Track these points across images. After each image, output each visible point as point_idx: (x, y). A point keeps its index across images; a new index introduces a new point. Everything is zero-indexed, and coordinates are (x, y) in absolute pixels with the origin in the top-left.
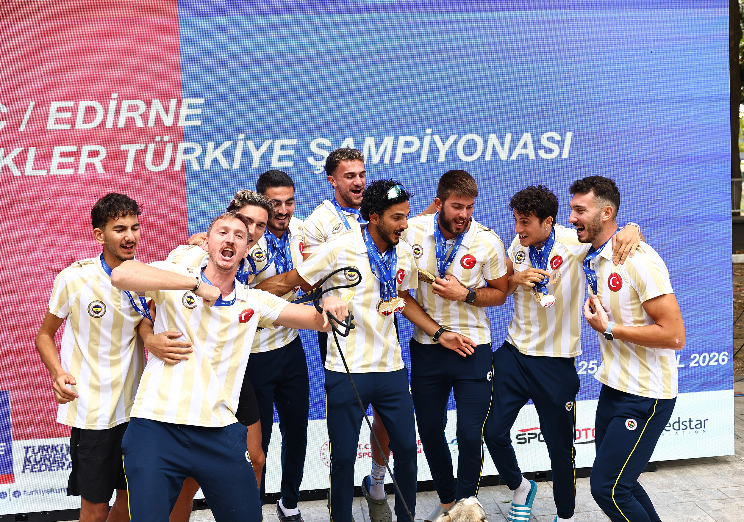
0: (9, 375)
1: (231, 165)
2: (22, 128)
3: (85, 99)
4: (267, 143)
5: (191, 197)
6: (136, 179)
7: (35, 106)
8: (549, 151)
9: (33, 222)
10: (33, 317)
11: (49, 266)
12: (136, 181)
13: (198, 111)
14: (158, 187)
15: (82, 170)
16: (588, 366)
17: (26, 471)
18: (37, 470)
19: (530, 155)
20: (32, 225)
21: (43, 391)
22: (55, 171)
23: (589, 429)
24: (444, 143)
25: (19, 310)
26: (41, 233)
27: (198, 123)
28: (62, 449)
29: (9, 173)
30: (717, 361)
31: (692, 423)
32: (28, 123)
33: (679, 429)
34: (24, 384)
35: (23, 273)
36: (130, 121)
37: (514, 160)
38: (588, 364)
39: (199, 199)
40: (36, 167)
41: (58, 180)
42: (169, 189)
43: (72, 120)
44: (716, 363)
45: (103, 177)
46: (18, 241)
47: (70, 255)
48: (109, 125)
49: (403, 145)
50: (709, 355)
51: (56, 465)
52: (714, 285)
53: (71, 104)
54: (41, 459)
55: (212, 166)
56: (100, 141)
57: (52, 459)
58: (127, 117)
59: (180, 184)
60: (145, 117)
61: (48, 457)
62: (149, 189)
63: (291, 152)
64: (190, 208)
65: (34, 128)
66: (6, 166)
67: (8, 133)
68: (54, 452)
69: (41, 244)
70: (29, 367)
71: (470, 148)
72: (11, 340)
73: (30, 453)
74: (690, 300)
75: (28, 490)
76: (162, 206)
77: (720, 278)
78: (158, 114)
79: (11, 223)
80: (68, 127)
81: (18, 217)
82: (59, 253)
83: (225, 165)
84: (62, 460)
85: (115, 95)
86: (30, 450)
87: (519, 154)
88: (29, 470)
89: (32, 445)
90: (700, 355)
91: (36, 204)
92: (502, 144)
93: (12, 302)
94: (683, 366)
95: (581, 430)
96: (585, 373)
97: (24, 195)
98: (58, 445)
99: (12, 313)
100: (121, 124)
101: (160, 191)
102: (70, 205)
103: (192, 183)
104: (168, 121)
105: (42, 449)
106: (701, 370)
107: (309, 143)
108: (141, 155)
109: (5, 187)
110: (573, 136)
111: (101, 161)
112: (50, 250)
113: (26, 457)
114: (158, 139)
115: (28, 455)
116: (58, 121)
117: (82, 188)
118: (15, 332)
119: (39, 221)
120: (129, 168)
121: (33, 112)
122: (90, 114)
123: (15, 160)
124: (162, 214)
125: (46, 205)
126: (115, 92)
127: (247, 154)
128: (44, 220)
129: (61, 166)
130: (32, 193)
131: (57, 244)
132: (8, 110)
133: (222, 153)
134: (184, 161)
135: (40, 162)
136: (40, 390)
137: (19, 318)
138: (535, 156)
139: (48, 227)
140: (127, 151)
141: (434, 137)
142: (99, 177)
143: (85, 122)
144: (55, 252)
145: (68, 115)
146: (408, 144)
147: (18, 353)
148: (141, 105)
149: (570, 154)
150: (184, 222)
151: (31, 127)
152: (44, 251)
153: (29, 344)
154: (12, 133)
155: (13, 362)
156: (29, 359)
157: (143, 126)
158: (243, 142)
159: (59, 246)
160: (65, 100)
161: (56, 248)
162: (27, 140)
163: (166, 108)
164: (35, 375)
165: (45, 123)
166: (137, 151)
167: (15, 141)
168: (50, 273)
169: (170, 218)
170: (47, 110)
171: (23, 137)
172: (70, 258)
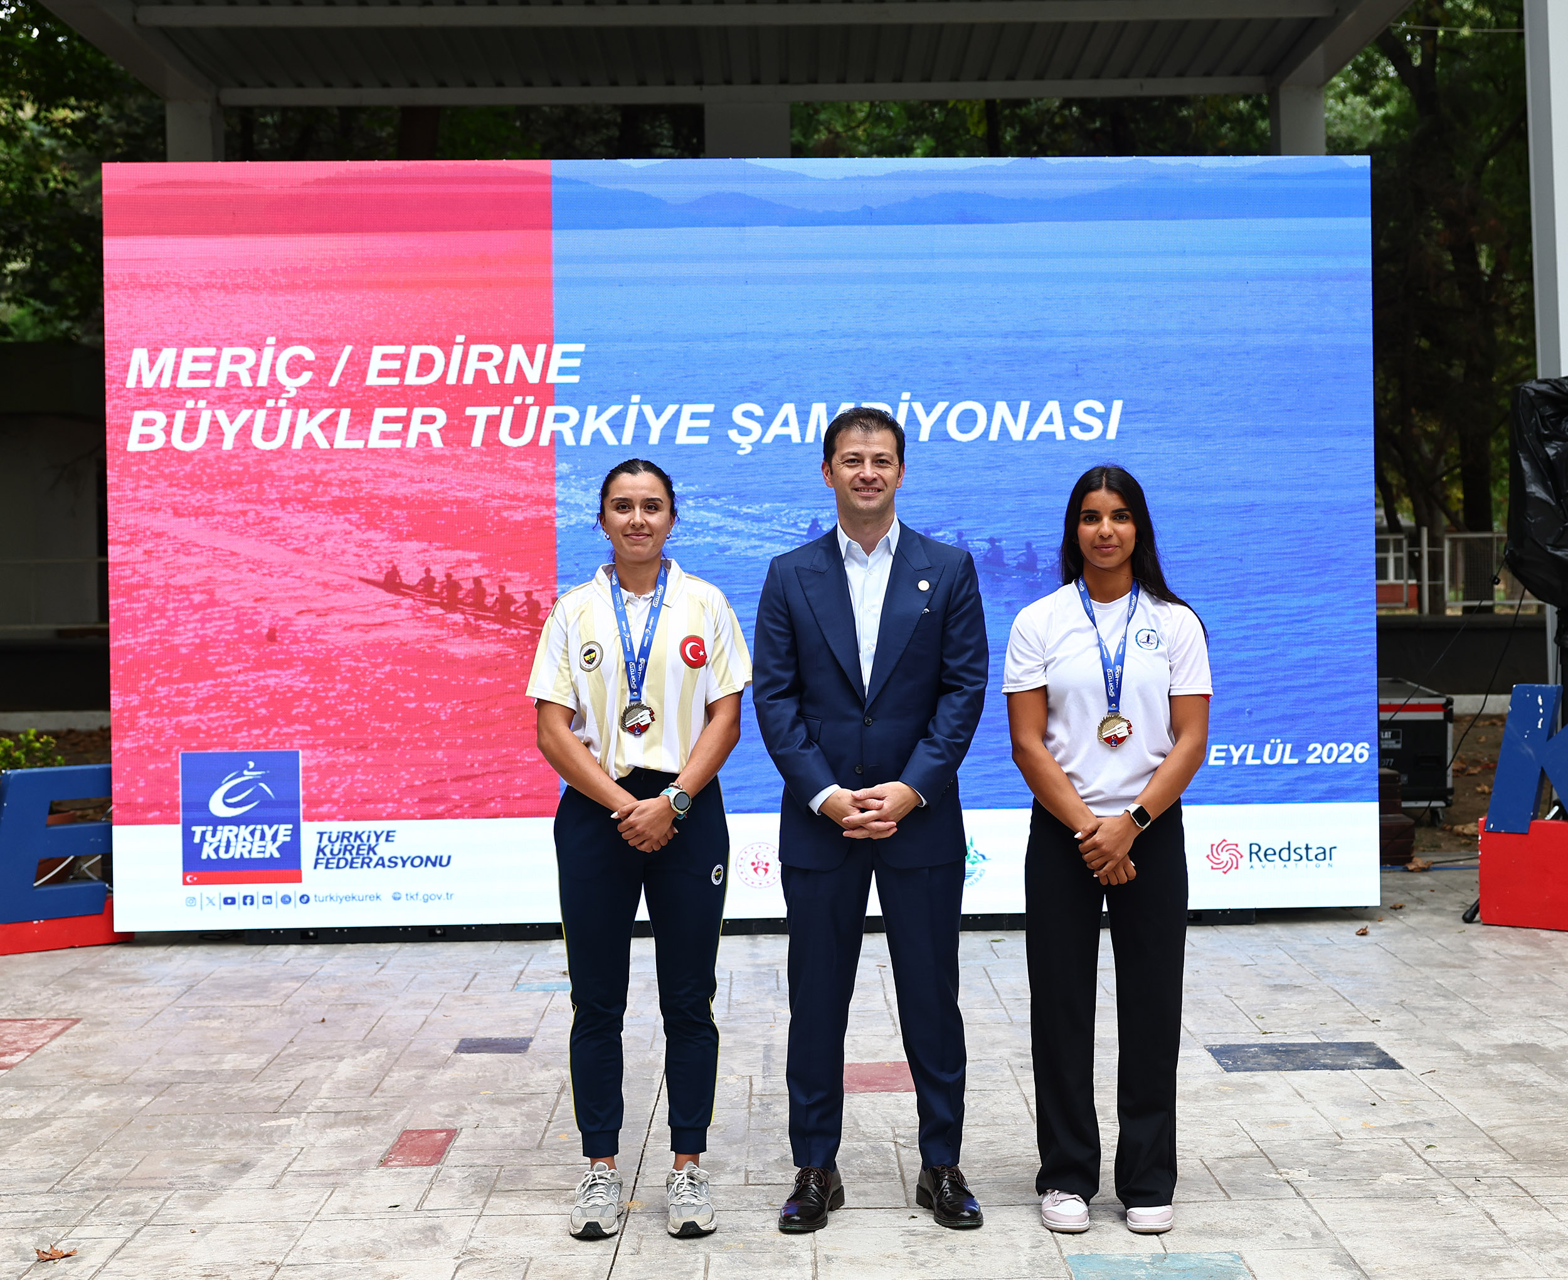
0: (301, 728)
1: (619, 440)
2: (333, 382)
3: (419, 344)
4: (671, 409)
6: (486, 456)
7: (352, 351)
8: (1087, 428)
9: (343, 513)
10: (337, 648)
12: (485, 459)
13: (576, 363)
14: (516, 469)
15: (411, 442)
17: (319, 866)
18: (334, 866)
19: (1057, 434)
20: (342, 517)
21: (347, 754)
22: (375, 442)
24: (928, 413)
25: (319, 637)
26: (353, 528)
27: (575, 379)
28: (369, 837)
29: (313, 445)
30: (1352, 756)
31: (1310, 851)
32: (342, 374)
33: (1289, 860)
35: (325, 585)
36: (480, 374)
40: (350, 436)
41: (379, 455)
42: (531, 471)
43: (401, 373)
44: (1350, 760)
45: (441, 453)
46: (321, 540)
47: (391, 562)
48: (451, 380)
50: (1339, 747)
51: (360, 861)
52: (1346, 638)
53: (400, 349)
54: (340, 850)
55: (593, 441)
56: (438, 402)
57: (354, 852)
58: (476, 370)
59: (547, 464)
60: (501, 369)
61: (349, 848)
62: (503, 471)
63: (705, 423)
64: (560, 499)
66: (309, 433)
67: (314, 388)
68: (359, 842)
69: (352, 544)
70: (328, 718)
71: (967, 420)
72: (306, 679)
73: (325, 841)
74: (1307, 659)
75: (321, 895)
76: (521, 495)
77: (1357, 627)
78: (519, 365)
79: (313, 513)
80: (395, 381)
81: (322, 505)
82: (377, 558)
83: (611, 439)
84: (368, 854)
85: (460, 338)
87: (1041, 433)
88: (324, 866)
89: (328, 831)
90: (1323, 746)
92: (1015, 416)
94: (1295, 761)
97: (332, 475)
98: (363, 832)
99: (309, 640)
100: (468, 379)
101: (518, 475)
104: (533, 376)
105: (343, 836)
107: (731, 411)
108: (493, 423)
109: (309, 463)
110: (1124, 407)
111: (439, 430)
113: (319, 846)
114: (518, 400)
115: (323, 845)
116: (382, 373)
117: (411, 467)
118: (313, 668)
119: (350, 513)
120: (477, 440)
121: (348, 360)
122: (426, 364)
123: (322, 426)
125: (361, 490)
127: (642, 425)
128: (358, 510)
129: (385, 435)
131: (374, 544)
132: (317, 357)
133: (608, 422)
134: (553, 432)
135: (355, 431)
136: (342, 751)
137: (319, 647)
138: (1066, 435)
140: (475, 417)
141: (913, 404)
142: (435, 453)
143: (418, 375)
144: (371, 556)
145: (396, 365)
147: (314, 697)
148: (497, 352)
149: (1118, 432)
150: (551, 519)
151: (345, 382)
152: (356, 555)
153: (330, 686)
154: (320, 389)
155: (308, 710)
156: (329, 706)
157: (497, 381)
158: (637, 407)
159: (376, 548)
160: (393, 344)
161: (373, 550)
162: (339, 398)
163: (531, 357)
164: (336, 730)
165: (364, 374)
166: (488, 417)
167: (324, 400)
168: (363, 585)
169: (531, 513)
170: (368, 356)
171: (333, 394)
172: (390, 565)
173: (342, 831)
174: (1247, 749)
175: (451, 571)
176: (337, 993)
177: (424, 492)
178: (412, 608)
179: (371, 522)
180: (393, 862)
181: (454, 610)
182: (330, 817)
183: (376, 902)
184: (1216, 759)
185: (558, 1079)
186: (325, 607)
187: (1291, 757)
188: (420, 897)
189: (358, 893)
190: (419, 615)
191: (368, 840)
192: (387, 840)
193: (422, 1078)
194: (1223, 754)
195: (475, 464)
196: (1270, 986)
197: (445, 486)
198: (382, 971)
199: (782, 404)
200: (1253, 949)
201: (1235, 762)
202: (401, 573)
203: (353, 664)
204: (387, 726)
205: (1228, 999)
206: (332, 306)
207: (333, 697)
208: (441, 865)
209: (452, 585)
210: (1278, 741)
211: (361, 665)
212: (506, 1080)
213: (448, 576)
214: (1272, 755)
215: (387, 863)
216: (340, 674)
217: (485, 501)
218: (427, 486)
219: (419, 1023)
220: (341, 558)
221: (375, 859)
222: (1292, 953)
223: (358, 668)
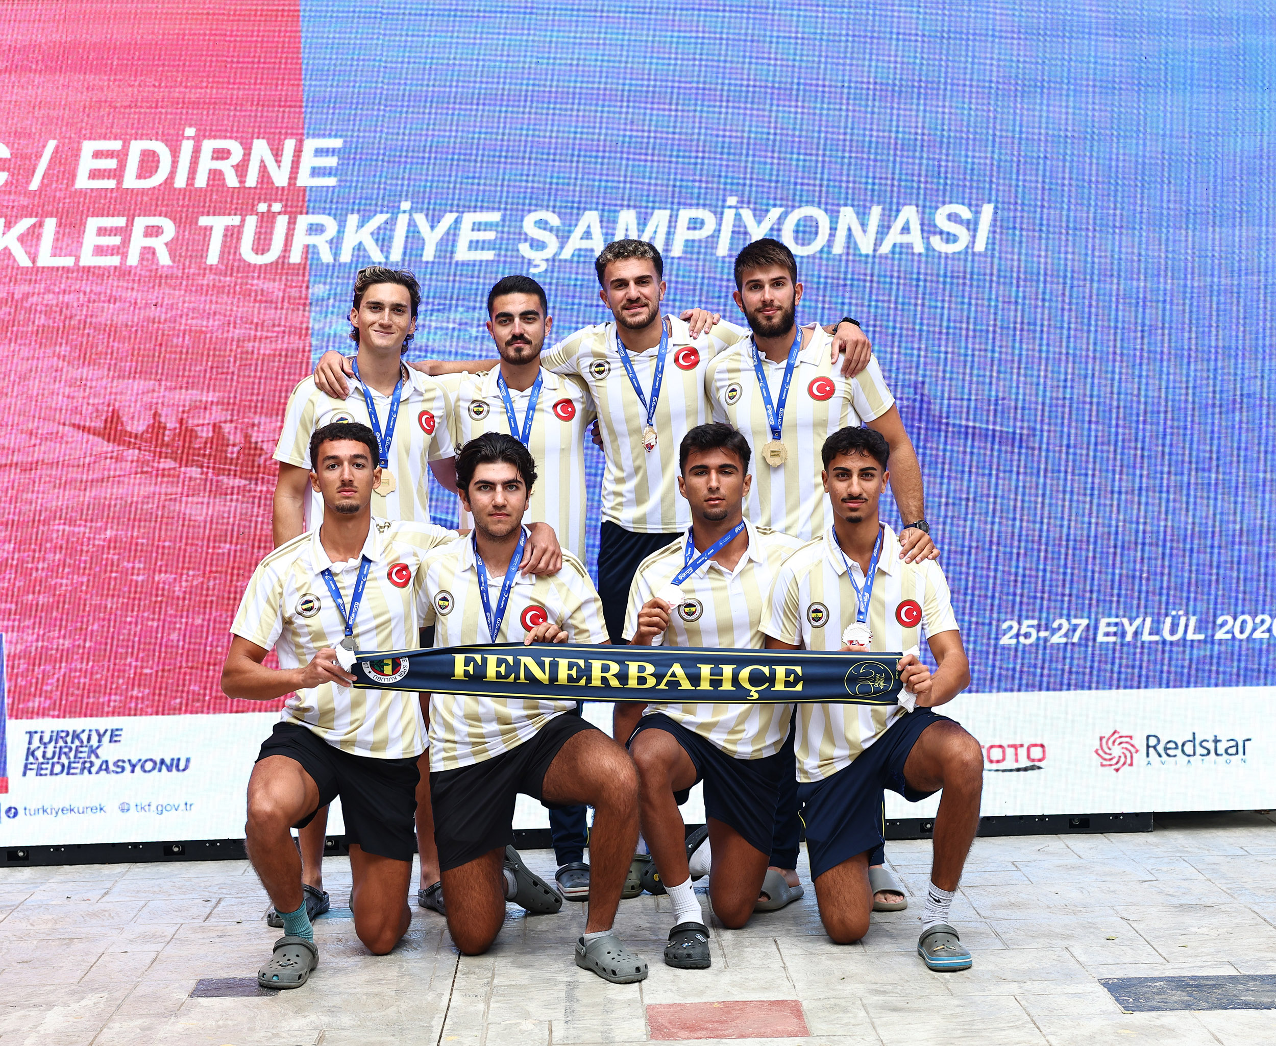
0: (4, 606)
1: (387, 256)
2: (34, 185)
3: (140, 138)
4: (449, 219)
5: (317, 309)
6: (225, 276)
7: (56, 147)
8: (950, 238)
9: (50, 346)
10: (46, 509)
11: (76, 422)
12: (223, 279)
13: (332, 162)
14: (261, 291)
15: (133, 259)
16: (1020, 629)
17: (29, 772)
18: (48, 772)
19: (914, 246)
20: (49, 350)
21: (61, 637)
22: (88, 259)
23: (1022, 746)
24: (759, 222)
25: (25, 496)
26: (63, 364)
27: (331, 181)
28: (90, 736)
29: (11, 262)
30: (1269, 630)
31: (1218, 744)
32: (44, 176)
33: (1194, 754)
34: (29, 623)
35: (31, 433)
36: (216, 176)
37: (886, 254)
38: (1021, 625)
39: (332, 313)
40: (57, 251)
43: (118, 174)
44: (1267, 635)
45: (169, 272)
46: (24, 378)
47: (111, 404)
48: (180, 182)
49: (686, 226)
50: (1253, 620)
51: (79, 765)
53: (116, 145)
54: (54, 753)
55: (354, 257)
56: (164, 209)
57: (72, 754)
58: (210, 170)
59: (299, 286)
60: (241, 169)
61: (66, 750)
62: (246, 294)
63: (491, 235)
64: (316, 328)
65: (54, 186)
66: (7, 248)
67: (11, 193)
68: (77, 743)
69: (62, 384)
70: (37, 594)
71: (806, 231)
72: (10, 547)
73: (36, 743)
75: (32, 807)
76: (269, 324)
78: (263, 166)
79: (13, 346)
80: (111, 184)
81: (25, 336)
82: (94, 401)
83: (376, 255)
84: (89, 757)
85: (190, 132)
86: (36, 738)
87: (895, 244)
88: (35, 772)
89: (40, 730)
90: (1235, 618)
91: (55, 315)
92: (864, 224)
93: (12, 482)
94: (1201, 637)
95: (1006, 746)
96: (1014, 641)
97: (35, 299)
98: (83, 731)
99: (12, 500)
100: (201, 181)
101: (265, 299)
102: (113, 318)
103: (321, 286)
104: (280, 178)
105: (57, 736)
106: (1236, 647)
107: (522, 220)
108: (233, 235)
109: (7, 284)
110: (995, 212)
111: (167, 244)
112: (78, 394)
113: (29, 749)
114: (262, 207)
115: (33, 747)
117: (132, 289)
118: (17, 533)
119: (60, 345)
120: (213, 257)
121: (52, 157)
122: (149, 163)
123: (21, 239)
124: (267, 338)
125: (72, 317)
126: (191, 126)
127: (414, 238)
128: (68, 342)
129: (99, 251)
130: (50, 296)
131: (90, 384)
132: (12, 154)
133: (372, 234)
134: (306, 247)
135: (63, 244)
136: (55, 634)
137: (24, 508)
138: (925, 247)
139: (76, 355)
140: (210, 228)
141: (742, 211)
142: (162, 271)
143: (140, 176)
144: (85, 398)
145: (112, 164)
146: (696, 224)
147: (21, 569)
148: (236, 148)
149: (989, 243)
150: (306, 352)
151: (50, 184)
152: (68, 397)
153: (39, 555)
154: (18, 194)
155: (13, 585)
156: (39, 581)
157: (237, 185)
158: (407, 216)
159: (93, 388)
160: (107, 139)
161: (88, 391)
162: (41, 205)
163: (277, 155)
164: (49, 608)
165: (72, 176)
166: (227, 228)
167: (23, 208)
168: (78, 434)
169: (281, 345)
170: (76, 154)
171: (35, 201)
172: (110, 409)
173: (56, 730)
174: (1143, 623)
175: (185, 416)
176: (50, 925)
177: (149, 320)
178: (138, 461)
179: (86, 357)
180: (120, 767)
181: (190, 463)
182: (42, 713)
183: (100, 815)
184: (1106, 634)
185: (315, 1028)
186: (29, 459)
187: (1196, 631)
188: (153, 807)
189: (78, 804)
190: (146, 469)
191: (89, 740)
192: (112, 741)
193: (149, 1029)
194: (1114, 629)
195: (212, 287)
196: (1174, 906)
197: (175, 312)
198: (106, 898)
199: (583, 212)
200: (1153, 861)
201: (1129, 638)
202: (124, 419)
203: (67, 529)
204: (110, 603)
205: (1124, 922)
206: (31, 92)
207: (43, 569)
208: (178, 769)
209: (186, 433)
210: (1181, 613)
211: (77, 530)
212: (252, 1029)
213: (182, 421)
214: (1173, 630)
215: (112, 768)
216: (50, 540)
217: (224, 331)
218: (153, 312)
219: (148, 962)
220: (49, 400)
221: (98, 763)
222: (1200, 867)
223: (73, 533)
